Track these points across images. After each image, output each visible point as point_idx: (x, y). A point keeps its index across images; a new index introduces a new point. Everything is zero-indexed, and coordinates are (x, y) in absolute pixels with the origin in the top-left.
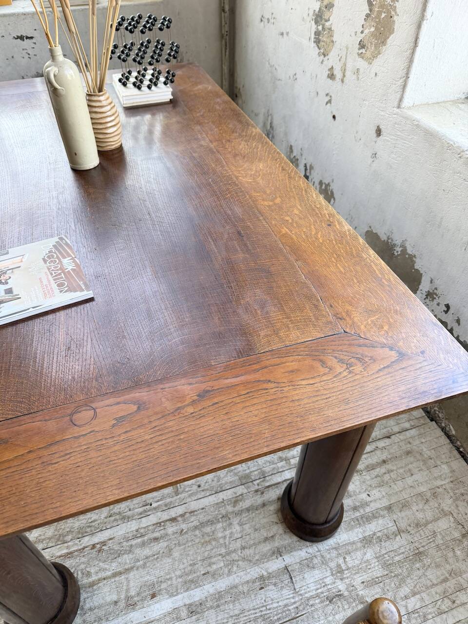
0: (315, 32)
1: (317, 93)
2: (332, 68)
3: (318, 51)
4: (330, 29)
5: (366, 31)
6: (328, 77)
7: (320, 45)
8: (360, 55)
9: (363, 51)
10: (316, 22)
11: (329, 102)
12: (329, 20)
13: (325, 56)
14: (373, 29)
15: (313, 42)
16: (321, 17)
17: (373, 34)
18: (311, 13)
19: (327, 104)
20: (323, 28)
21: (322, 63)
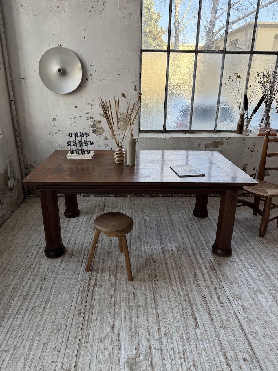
0: (93, 130)
1: (100, 146)
2: (106, 137)
3: (96, 135)
4: (102, 128)
5: (119, 125)
6: (104, 139)
7: (96, 133)
8: (119, 130)
9: (120, 129)
10: (92, 127)
11: (108, 146)
12: (100, 125)
13: (100, 135)
14: (122, 124)
15: (92, 133)
16: (95, 126)
17: (122, 125)
18: (89, 126)
19: (106, 147)
20: (97, 128)
21: (99, 137)
